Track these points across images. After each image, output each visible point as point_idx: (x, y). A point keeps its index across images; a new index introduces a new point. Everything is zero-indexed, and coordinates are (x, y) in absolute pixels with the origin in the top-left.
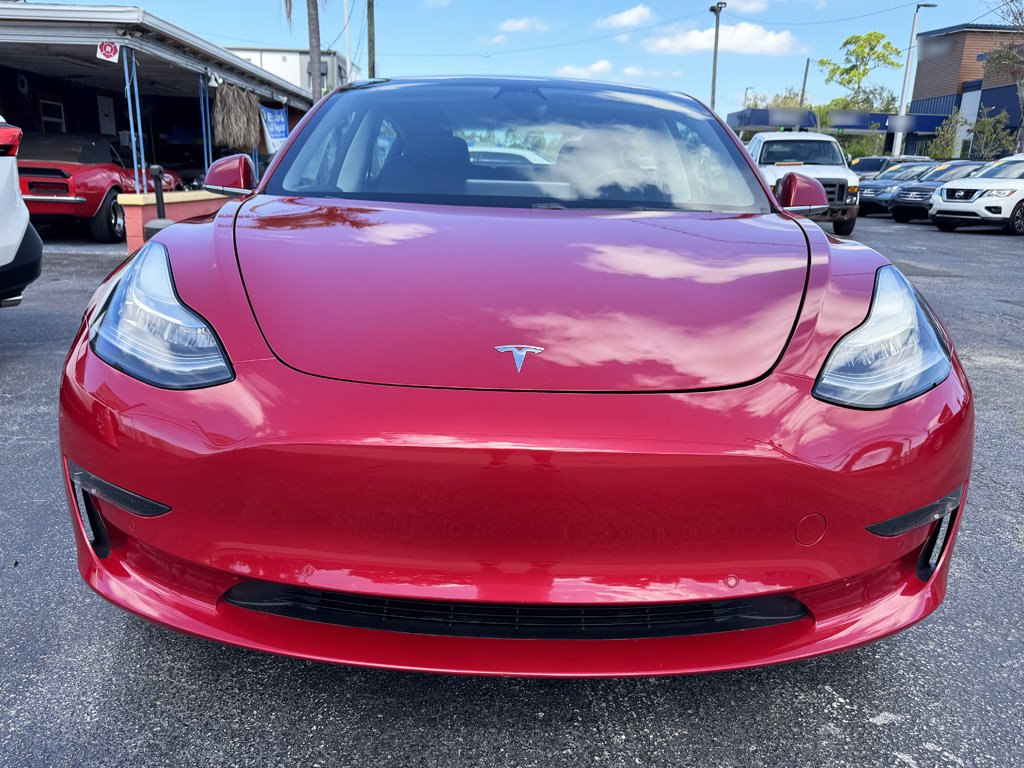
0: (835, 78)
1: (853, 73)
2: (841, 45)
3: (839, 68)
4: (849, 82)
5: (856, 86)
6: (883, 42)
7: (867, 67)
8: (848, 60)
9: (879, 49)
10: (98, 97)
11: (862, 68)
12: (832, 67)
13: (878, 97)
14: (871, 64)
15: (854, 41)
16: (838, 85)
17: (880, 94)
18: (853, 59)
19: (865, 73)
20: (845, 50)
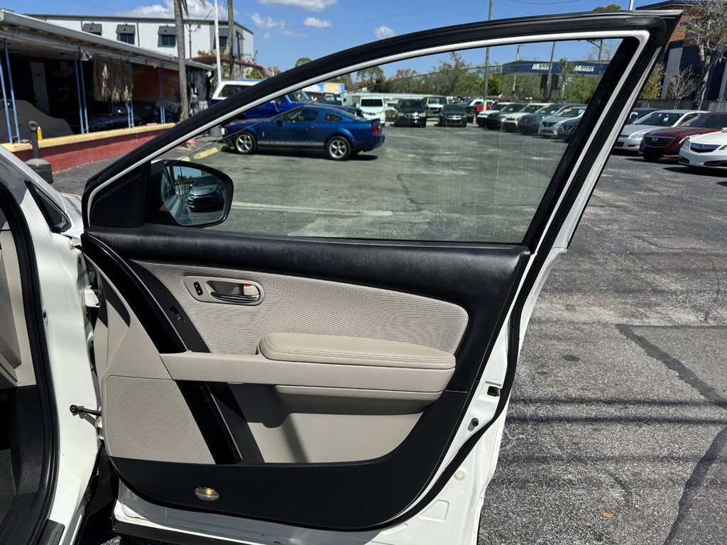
10: (32, 63)
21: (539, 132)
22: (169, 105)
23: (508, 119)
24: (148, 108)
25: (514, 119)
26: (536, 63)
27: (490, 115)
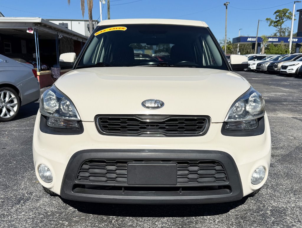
0: (272, 25)
1: (278, 23)
2: (274, 13)
3: (273, 21)
4: (277, 26)
5: (280, 27)
6: (289, 12)
7: (283, 20)
8: (276, 18)
9: (287, 14)
11: (281, 21)
12: (271, 21)
13: (287, 31)
14: (284, 20)
15: (278, 11)
16: (273, 27)
17: (288, 30)
18: (278, 18)
19: (283, 22)
20: (275, 15)
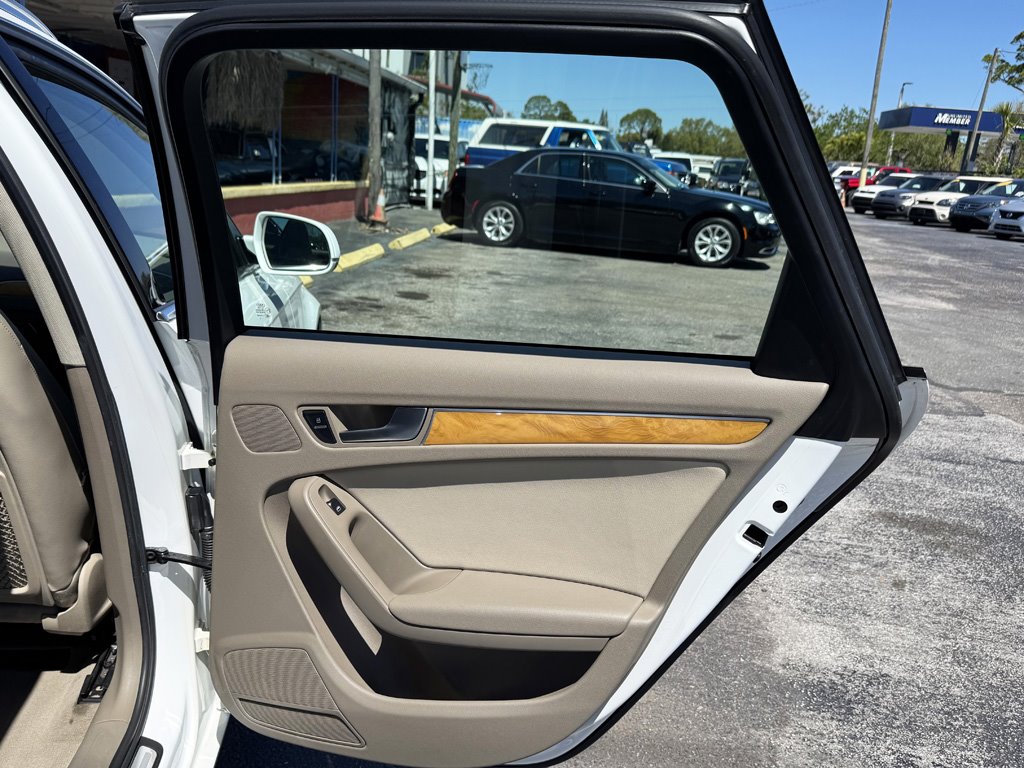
0: (1002, 77)
2: (1012, 39)
3: (1008, 65)
4: (1020, 81)
12: (999, 64)
16: (1007, 84)
20: (1018, 45)
21: (991, 228)
22: (343, 147)
23: (921, 202)
24: (307, 151)
25: (932, 203)
26: (944, 111)
27: (882, 194)
